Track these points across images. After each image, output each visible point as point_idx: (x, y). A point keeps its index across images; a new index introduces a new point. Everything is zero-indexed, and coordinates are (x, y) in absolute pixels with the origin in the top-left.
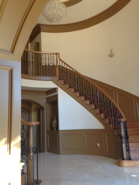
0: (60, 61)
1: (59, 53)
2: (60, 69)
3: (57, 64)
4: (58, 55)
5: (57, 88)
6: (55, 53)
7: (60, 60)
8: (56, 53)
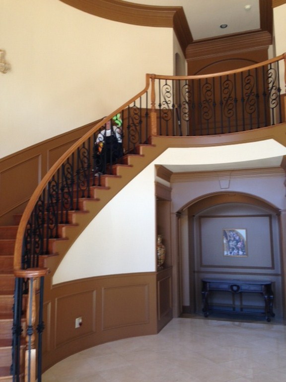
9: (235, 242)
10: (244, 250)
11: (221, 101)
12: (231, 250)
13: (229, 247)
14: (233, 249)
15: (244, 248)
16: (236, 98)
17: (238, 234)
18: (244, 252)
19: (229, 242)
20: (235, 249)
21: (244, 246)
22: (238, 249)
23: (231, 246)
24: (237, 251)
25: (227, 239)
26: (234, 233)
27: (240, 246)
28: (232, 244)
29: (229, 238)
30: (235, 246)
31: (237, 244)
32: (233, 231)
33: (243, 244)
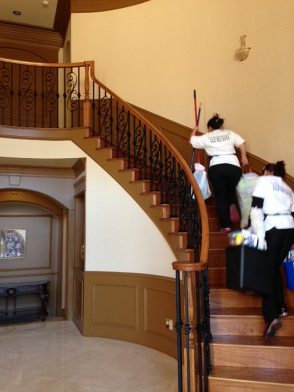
0: (95, 84)
1: (93, 62)
2: (93, 106)
3: (87, 93)
4: (90, 67)
5: (85, 159)
6: (83, 64)
7: (95, 81)
8: (85, 62)
9: (14, 243)
10: (22, 252)
11: (20, 91)
12: (8, 252)
13: (7, 248)
14: (11, 251)
15: (22, 250)
16: (35, 92)
17: (17, 235)
18: (22, 253)
19: (6, 243)
20: (13, 251)
21: (23, 247)
22: (16, 250)
23: (9, 248)
24: (15, 252)
25: (5, 240)
26: (13, 233)
27: (18, 247)
28: (10, 245)
29: (7, 239)
30: (13, 248)
31: (16, 245)
32: (12, 231)
33: (22, 245)
